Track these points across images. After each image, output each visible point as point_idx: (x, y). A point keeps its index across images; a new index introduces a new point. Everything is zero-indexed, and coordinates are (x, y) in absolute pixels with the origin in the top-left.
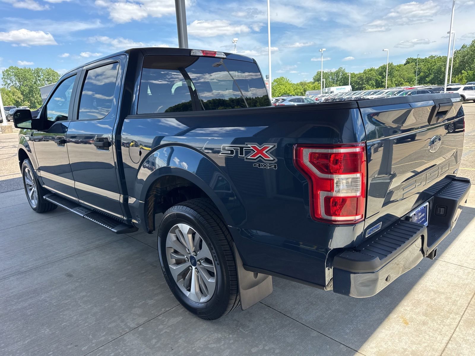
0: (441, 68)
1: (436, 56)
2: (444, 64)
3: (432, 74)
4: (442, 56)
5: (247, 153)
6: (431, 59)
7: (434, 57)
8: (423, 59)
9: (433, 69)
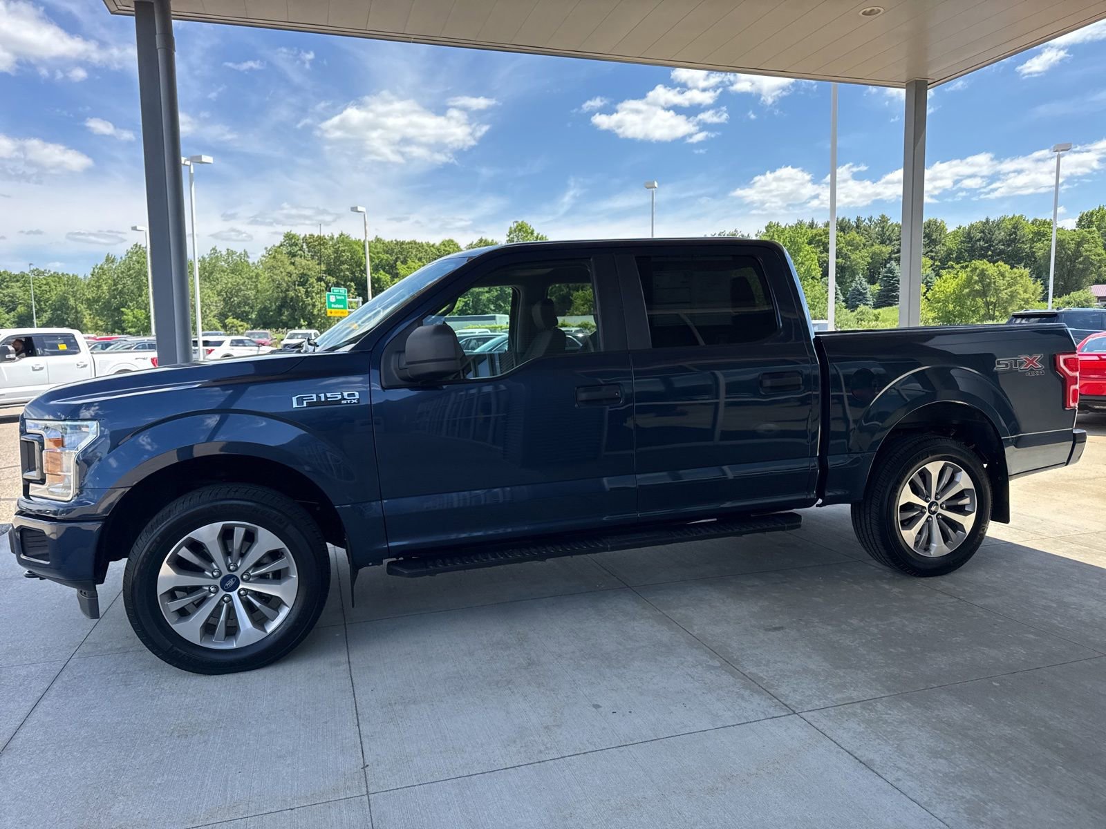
0: (66, 299)
1: (46, 270)
2: (72, 292)
3: (46, 311)
4: (60, 273)
5: (1021, 364)
6: (37, 277)
7: (43, 273)
8: (16, 276)
9: (48, 299)
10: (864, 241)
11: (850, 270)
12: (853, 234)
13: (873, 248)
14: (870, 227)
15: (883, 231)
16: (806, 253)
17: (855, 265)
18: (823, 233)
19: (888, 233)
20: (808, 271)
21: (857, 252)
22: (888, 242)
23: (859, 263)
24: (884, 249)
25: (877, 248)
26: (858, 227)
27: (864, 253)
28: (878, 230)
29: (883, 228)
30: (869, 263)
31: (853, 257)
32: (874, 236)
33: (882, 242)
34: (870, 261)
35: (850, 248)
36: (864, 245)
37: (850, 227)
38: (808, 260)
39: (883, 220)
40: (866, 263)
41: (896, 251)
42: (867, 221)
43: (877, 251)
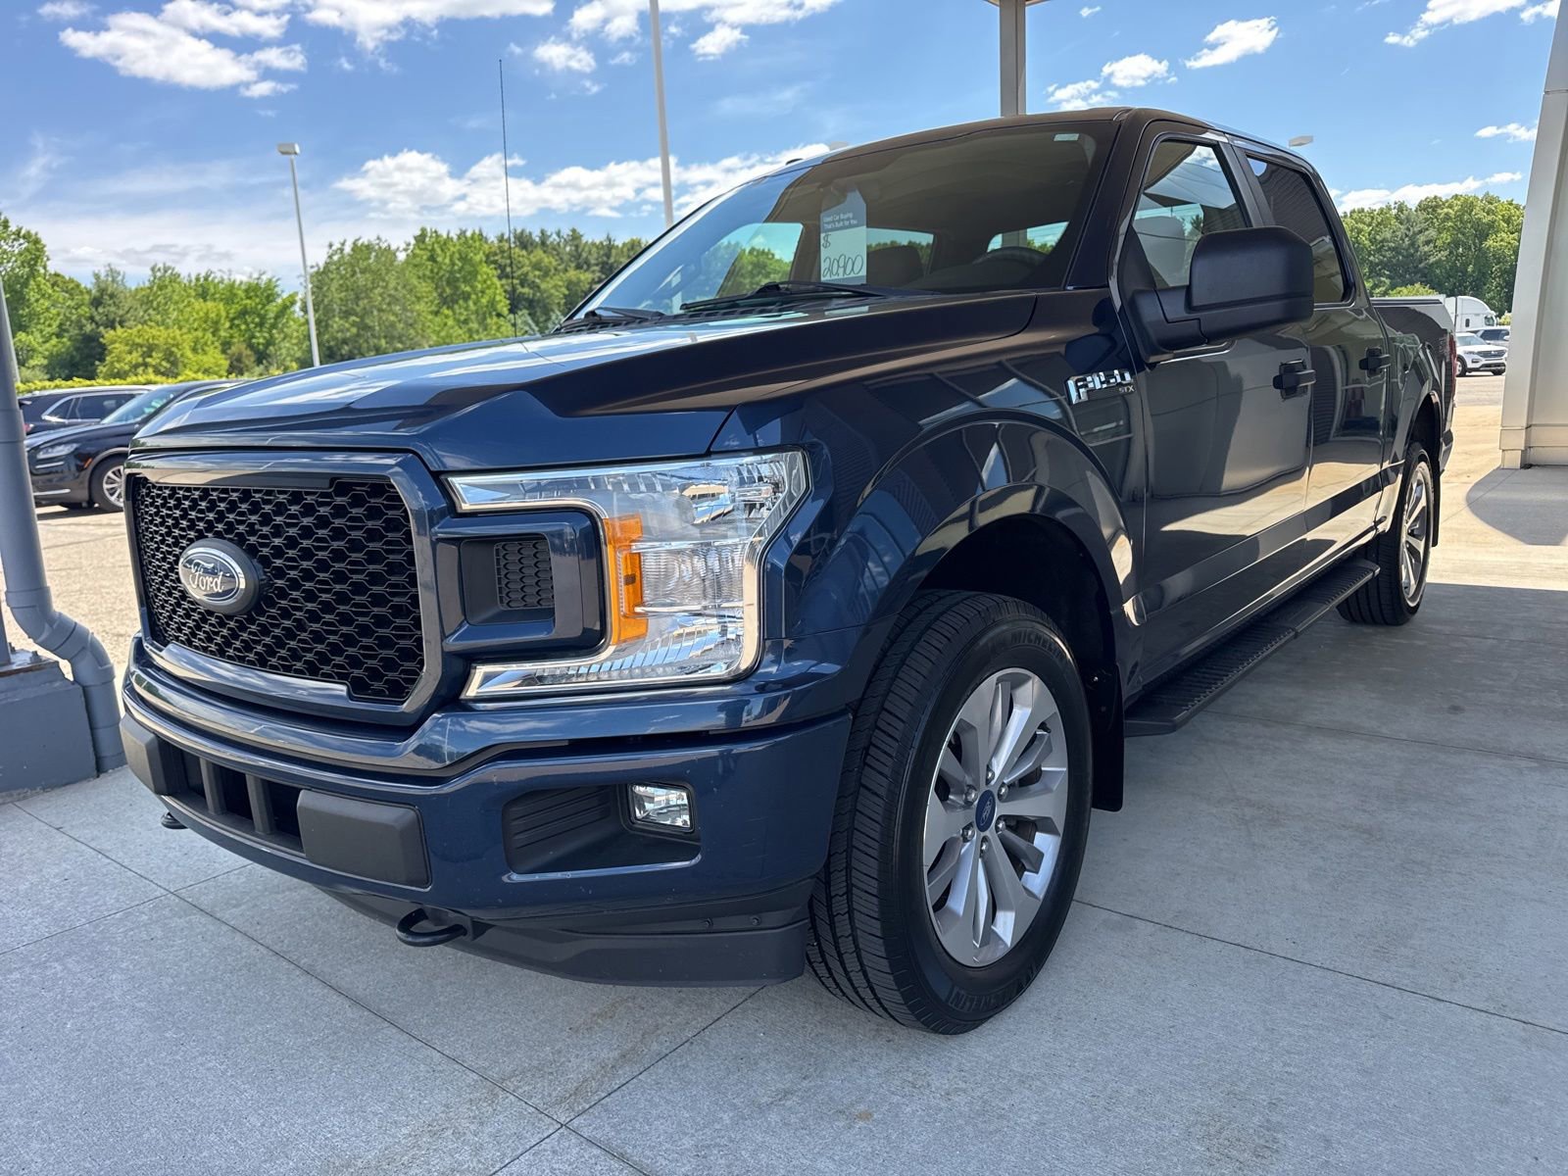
10: (554, 263)
11: (541, 305)
12: (539, 253)
13: (568, 275)
14: (559, 244)
15: (577, 250)
16: (485, 277)
17: (548, 297)
18: (498, 251)
19: (584, 255)
20: (492, 303)
21: (548, 279)
22: (585, 267)
23: (552, 295)
24: (582, 277)
25: (572, 274)
26: (543, 243)
27: (557, 280)
28: (571, 250)
29: (577, 246)
30: (565, 296)
31: (543, 286)
32: (566, 258)
33: (578, 267)
34: (567, 292)
35: (537, 273)
36: (556, 269)
37: (532, 243)
38: (489, 288)
39: (575, 237)
40: (561, 296)
41: (596, 280)
42: (554, 236)
43: (574, 279)
